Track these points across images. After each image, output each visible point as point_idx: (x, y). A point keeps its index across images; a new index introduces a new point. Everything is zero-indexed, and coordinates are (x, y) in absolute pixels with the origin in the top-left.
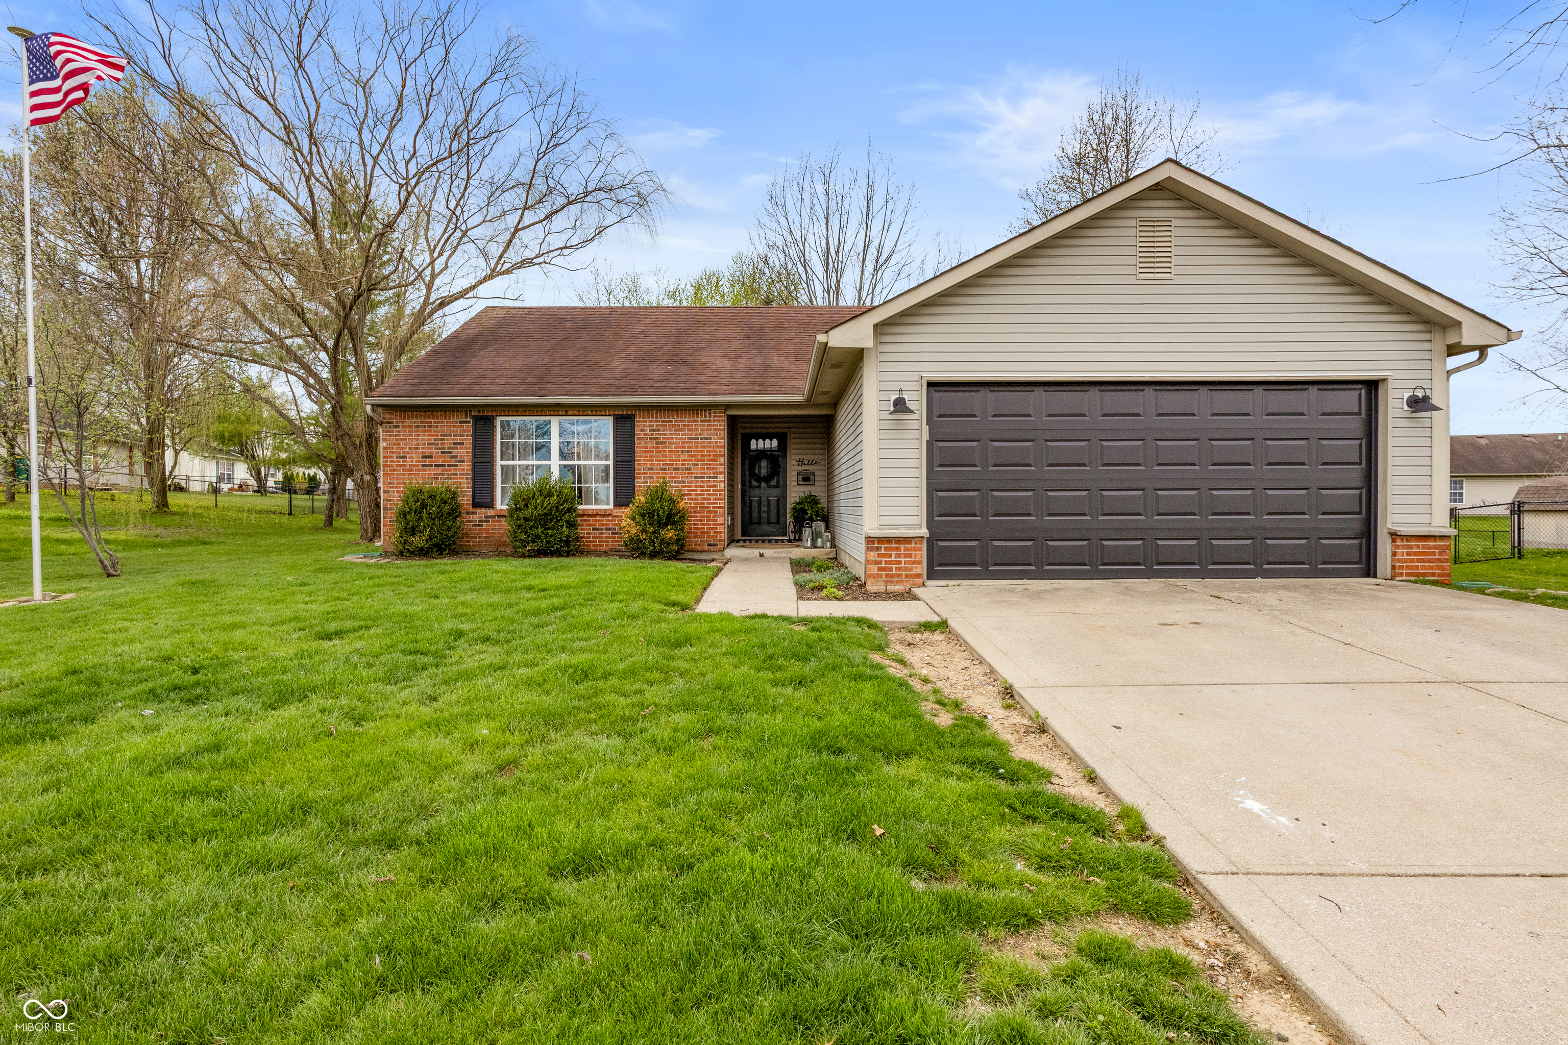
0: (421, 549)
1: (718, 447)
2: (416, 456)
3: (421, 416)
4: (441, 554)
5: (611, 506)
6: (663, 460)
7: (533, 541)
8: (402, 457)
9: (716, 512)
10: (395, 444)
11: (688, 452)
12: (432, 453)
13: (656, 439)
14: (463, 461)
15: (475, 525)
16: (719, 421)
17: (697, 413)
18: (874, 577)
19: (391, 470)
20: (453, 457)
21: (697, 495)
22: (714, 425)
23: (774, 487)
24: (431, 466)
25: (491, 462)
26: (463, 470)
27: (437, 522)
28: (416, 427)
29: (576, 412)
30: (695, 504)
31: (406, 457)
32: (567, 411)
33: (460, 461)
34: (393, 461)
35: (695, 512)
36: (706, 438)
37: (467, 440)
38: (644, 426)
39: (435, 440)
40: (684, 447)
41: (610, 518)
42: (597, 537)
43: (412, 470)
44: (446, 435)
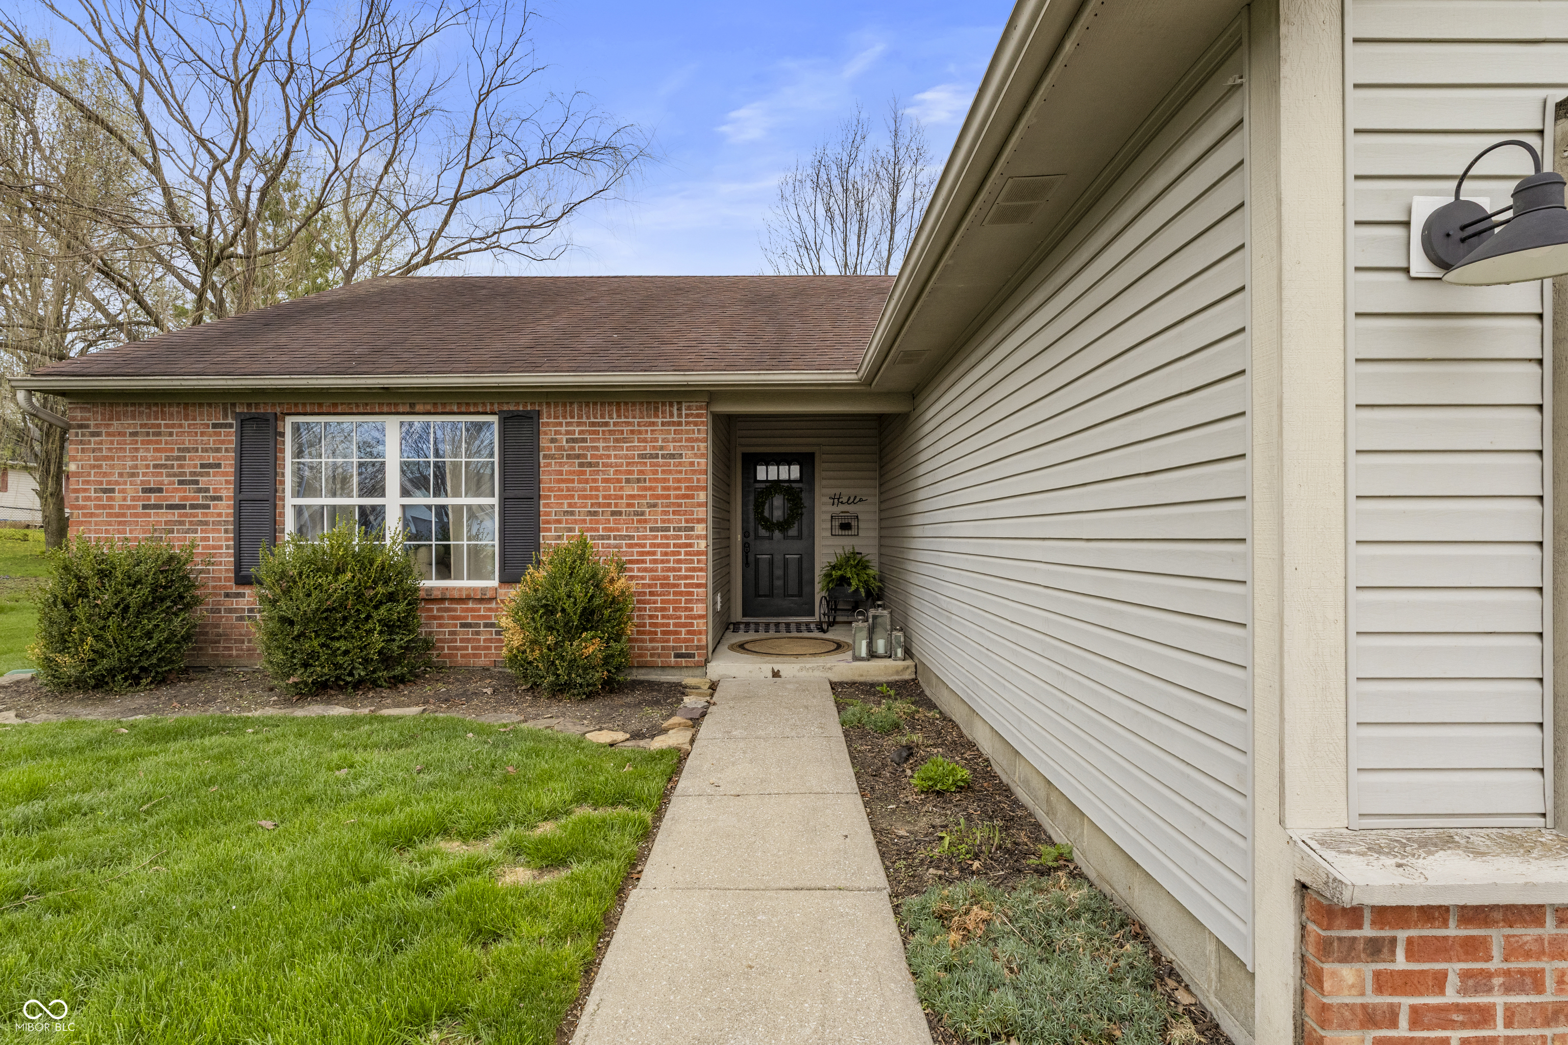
0: (82, 680)
1: (694, 472)
2: (132, 489)
3: (141, 413)
5: (495, 583)
6: (591, 497)
7: (304, 665)
8: (105, 491)
9: (691, 593)
10: (94, 467)
11: (638, 481)
12: (162, 483)
13: (578, 456)
14: (219, 498)
15: (230, 620)
16: (696, 424)
17: (656, 409)
19: (84, 515)
20: (200, 490)
21: (655, 561)
22: (687, 432)
23: (793, 538)
24: (159, 507)
25: (272, 501)
26: (220, 515)
28: (132, 434)
29: (429, 408)
30: (652, 578)
31: (113, 491)
32: (412, 405)
33: (214, 498)
34: (88, 499)
35: (651, 593)
36: (672, 456)
37: (226, 458)
38: (556, 433)
39: (168, 458)
40: (631, 472)
41: (493, 605)
42: (468, 641)
43: (124, 515)
44: (188, 450)
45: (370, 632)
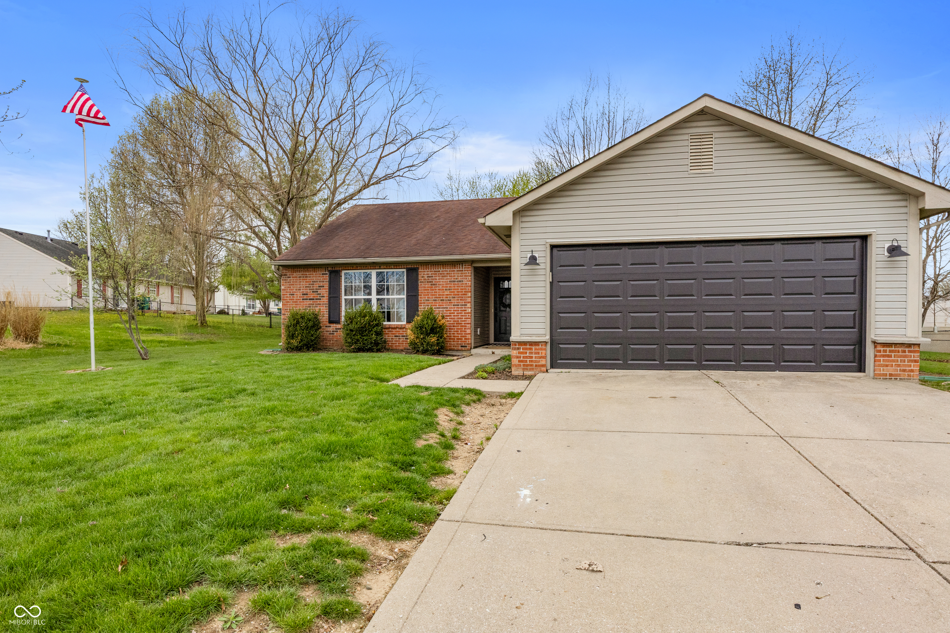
0: (297, 347)
1: (467, 286)
2: (299, 294)
3: (302, 271)
4: (308, 350)
5: (405, 323)
6: (434, 295)
7: (356, 343)
8: (292, 295)
9: (466, 326)
10: (289, 287)
11: (449, 289)
12: (308, 292)
13: (430, 282)
14: (324, 297)
15: (330, 334)
16: (467, 271)
17: (455, 266)
18: (516, 366)
19: (286, 302)
20: (318, 294)
21: (454, 316)
22: (465, 273)
24: (307, 299)
25: (338, 297)
26: (324, 302)
27: (305, 331)
28: (300, 277)
29: (385, 267)
30: (454, 321)
31: (294, 295)
32: (380, 267)
33: (322, 297)
34: (287, 297)
35: (453, 326)
36: (460, 281)
37: (326, 284)
38: (424, 274)
39: (309, 284)
40: (447, 287)
41: (404, 330)
42: (397, 341)
43: (297, 302)
44: (315, 282)
45: (372, 334)
